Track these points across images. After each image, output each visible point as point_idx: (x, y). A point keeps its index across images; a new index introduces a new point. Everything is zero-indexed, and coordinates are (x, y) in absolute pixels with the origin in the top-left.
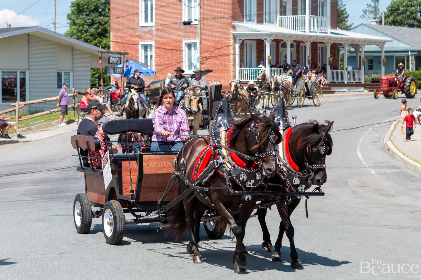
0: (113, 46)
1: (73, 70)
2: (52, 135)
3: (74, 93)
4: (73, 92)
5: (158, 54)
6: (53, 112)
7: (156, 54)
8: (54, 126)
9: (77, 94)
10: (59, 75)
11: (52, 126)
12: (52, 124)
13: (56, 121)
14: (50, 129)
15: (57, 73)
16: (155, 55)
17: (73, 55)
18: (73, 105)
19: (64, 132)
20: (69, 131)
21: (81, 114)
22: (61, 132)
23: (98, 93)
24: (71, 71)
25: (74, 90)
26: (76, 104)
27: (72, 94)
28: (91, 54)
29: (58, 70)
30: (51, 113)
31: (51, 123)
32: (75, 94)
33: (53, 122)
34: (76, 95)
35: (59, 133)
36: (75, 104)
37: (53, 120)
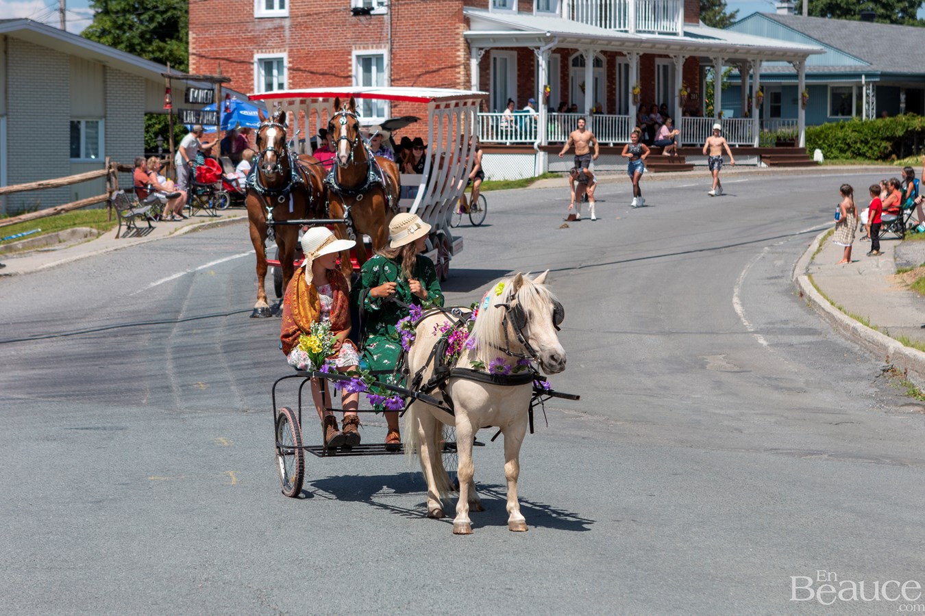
0: (194, 61)
1: (105, 117)
2: (63, 261)
3: (110, 167)
4: (107, 165)
5: (296, 79)
6: (62, 210)
7: (291, 81)
8: (64, 241)
9: (116, 171)
10: (75, 128)
11: (60, 242)
12: (61, 238)
13: (69, 230)
14: (56, 248)
15: (69, 124)
16: (290, 83)
17: (105, 82)
18: (108, 195)
19: (87, 255)
20: (100, 252)
21: (126, 216)
22: (82, 256)
23: (162, 168)
24: (101, 118)
25: (109, 162)
26: (115, 194)
27: (105, 172)
28: (147, 80)
29: (71, 117)
30: (59, 213)
31: (57, 235)
32: (111, 170)
33: (63, 234)
34: (113, 172)
35: (77, 257)
36: (111, 193)
37: (63, 228)
